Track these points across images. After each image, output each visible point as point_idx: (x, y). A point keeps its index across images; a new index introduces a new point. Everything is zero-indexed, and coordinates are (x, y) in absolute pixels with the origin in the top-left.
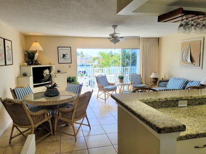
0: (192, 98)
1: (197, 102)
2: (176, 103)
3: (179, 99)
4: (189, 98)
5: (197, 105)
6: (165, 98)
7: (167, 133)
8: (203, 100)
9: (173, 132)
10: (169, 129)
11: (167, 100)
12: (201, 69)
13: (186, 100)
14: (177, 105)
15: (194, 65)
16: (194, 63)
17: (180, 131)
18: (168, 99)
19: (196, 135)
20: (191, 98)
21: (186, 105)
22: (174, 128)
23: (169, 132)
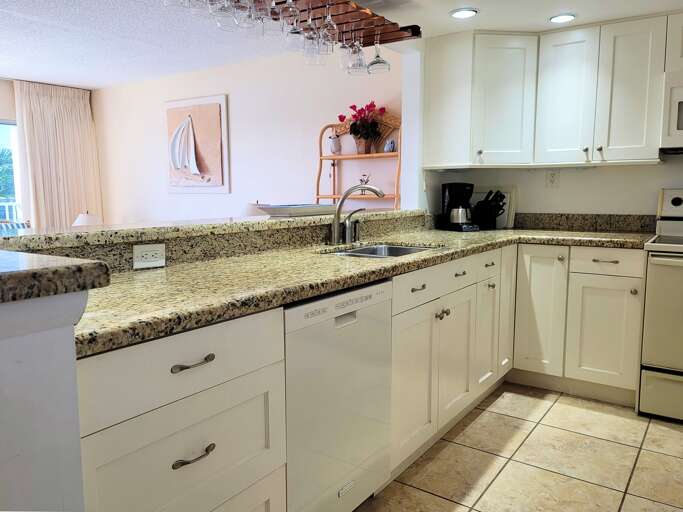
0: (181, 234)
1: (198, 250)
2: (127, 256)
3: (131, 240)
4: (167, 236)
5: (197, 259)
6: (78, 237)
7: (14, 299)
8: (215, 243)
9: (48, 293)
10: (26, 278)
11: (87, 244)
12: (227, 191)
13: (158, 241)
14: (130, 261)
15: (209, 180)
16: (207, 177)
17: (83, 287)
18: (89, 240)
19: (170, 320)
20: (175, 235)
21: (162, 262)
22: (51, 275)
23: (28, 296)
